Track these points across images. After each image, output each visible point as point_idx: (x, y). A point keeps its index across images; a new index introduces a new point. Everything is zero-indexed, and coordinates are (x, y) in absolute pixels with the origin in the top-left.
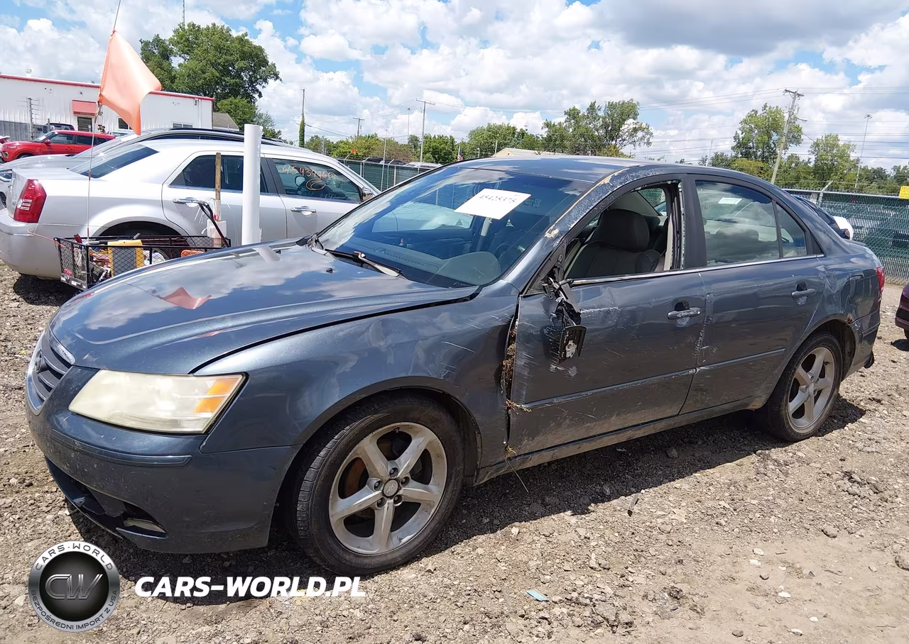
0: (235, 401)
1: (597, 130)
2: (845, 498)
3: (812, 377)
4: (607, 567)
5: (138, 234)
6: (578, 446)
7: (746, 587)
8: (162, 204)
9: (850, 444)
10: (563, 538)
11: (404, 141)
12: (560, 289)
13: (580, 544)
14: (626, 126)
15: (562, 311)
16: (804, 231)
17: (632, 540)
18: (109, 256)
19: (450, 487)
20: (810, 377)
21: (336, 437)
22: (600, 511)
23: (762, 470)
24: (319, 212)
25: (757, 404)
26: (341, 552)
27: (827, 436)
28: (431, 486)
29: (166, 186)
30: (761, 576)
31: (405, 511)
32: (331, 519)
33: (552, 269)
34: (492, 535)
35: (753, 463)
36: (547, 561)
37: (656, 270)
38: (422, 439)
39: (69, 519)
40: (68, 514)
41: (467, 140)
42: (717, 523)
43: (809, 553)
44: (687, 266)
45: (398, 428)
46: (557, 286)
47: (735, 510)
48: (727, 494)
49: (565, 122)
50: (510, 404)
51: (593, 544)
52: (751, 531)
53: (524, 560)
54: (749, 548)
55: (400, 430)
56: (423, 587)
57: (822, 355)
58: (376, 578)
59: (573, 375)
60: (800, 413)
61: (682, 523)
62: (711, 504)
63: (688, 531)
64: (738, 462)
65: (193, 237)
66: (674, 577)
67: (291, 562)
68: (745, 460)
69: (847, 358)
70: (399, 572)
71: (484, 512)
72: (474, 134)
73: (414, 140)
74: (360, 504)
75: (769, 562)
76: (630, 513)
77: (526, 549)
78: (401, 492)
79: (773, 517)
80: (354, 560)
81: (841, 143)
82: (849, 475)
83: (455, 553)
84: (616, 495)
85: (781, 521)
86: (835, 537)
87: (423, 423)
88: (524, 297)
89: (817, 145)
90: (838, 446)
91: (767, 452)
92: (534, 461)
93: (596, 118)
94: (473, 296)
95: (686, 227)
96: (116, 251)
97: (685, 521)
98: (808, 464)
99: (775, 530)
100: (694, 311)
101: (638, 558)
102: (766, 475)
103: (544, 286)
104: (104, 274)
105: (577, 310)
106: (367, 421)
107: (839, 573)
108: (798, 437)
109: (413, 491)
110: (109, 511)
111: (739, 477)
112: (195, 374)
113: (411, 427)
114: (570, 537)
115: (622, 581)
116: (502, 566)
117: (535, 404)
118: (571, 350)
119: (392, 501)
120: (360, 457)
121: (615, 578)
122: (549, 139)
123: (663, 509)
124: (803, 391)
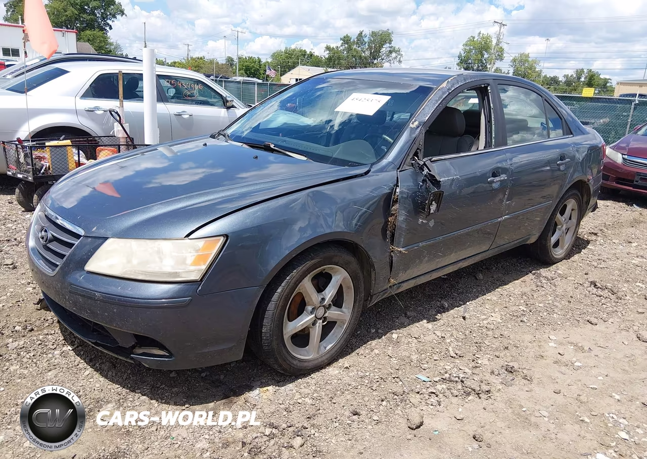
0: (220, 256)
1: (364, 52)
2: (596, 299)
3: (565, 220)
4: (462, 355)
5: (63, 136)
6: (430, 275)
7: (553, 361)
8: (76, 112)
9: (588, 263)
10: (428, 338)
11: (222, 61)
12: (425, 164)
13: (440, 341)
14: (384, 49)
15: (426, 181)
16: (561, 119)
17: (472, 336)
18: (47, 154)
19: (356, 309)
20: (564, 220)
21: (288, 278)
22: (444, 318)
23: (539, 284)
24: (195, 115)
25: (533, 240)
26: (290, 359)
27: (572, 259)
28: (344, 309)
29: (78, 98)
30: (559, 354)
31: (328, 327)
32: (284, 336)
33: (416, 151)
34: (380, 340)
35: (532, 280)
36: (421, 355)
37: (472, 149)
38: (339, 277)
39: (72, 353)
40: (71, 349)
41: (270, 60)
42: (521, 321)
43: (585, 337)
44: (496, 146)
45: (324, 270)
46: (421, 163)
47: (530, 311)
48: (522, 301)
49: (341, 46)
50: (392, 248)
51: (448, 341)
52: (544, 324)
53: (407, 355)
54: (546, 336)
55: (325, 271)
56: (347, 379)
57: (571, 204)
58: (312, 375)
59: (431, 226)
60: (556, 245)
61: (499, 323)
62: (515, 308)
63: (504, 328)
64: (522, 279)
65: (101, 137)
66: (506, 359)
67: (249, 369)
68: (526, 278)
69: (585, 206)
70: (327, 370)
71: (370, 325)
72: (274, 56)
73: (230, 61)
74: (302, 325)
75: (561, 344)
76: (464, 318)
77: (406, 348)
78: (326, 315)
79: (555, 314)
80: (299, 364)
81: (530, 59)
82: (594, 284)
83: (360, 354)
84: (452, 307)
85: (561, 316)
86: (596, 325)
87: (341, 265)
88: (401, 171)
89: (514, 60)
90: (581, 265)
91: (538, 272)
92: (405, 287)
93: (363, 43)
94: (367, 173)
95: (495, 118)
96: (53, 150)
97: (501, 321)
98: (566, 278)
99: (559, 323)
100: (503, 177)
101: (479, 349)
102: (543, 287)
103: (412, 163)
104: (44, 167)
105: (438, 179)
106: (308, 265)
107: (606, 348)
108: (556, 261)
109: (333, 313)
110: (122, 343)
111: (527, 290)
112: (189, 238)
113: (333, 269)
114: (431, 337)
115: (473, 364)
116: (394, 361)
117: (408, 247)
118: (433, 208)
119: (321, 321)
120: (301, 291)
121: (469, 363)
122: (330, 59)
123: (484, 314)
124: (560, 229)
